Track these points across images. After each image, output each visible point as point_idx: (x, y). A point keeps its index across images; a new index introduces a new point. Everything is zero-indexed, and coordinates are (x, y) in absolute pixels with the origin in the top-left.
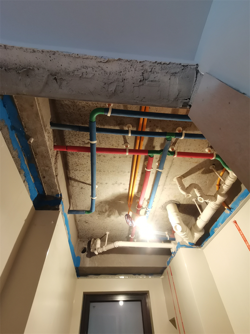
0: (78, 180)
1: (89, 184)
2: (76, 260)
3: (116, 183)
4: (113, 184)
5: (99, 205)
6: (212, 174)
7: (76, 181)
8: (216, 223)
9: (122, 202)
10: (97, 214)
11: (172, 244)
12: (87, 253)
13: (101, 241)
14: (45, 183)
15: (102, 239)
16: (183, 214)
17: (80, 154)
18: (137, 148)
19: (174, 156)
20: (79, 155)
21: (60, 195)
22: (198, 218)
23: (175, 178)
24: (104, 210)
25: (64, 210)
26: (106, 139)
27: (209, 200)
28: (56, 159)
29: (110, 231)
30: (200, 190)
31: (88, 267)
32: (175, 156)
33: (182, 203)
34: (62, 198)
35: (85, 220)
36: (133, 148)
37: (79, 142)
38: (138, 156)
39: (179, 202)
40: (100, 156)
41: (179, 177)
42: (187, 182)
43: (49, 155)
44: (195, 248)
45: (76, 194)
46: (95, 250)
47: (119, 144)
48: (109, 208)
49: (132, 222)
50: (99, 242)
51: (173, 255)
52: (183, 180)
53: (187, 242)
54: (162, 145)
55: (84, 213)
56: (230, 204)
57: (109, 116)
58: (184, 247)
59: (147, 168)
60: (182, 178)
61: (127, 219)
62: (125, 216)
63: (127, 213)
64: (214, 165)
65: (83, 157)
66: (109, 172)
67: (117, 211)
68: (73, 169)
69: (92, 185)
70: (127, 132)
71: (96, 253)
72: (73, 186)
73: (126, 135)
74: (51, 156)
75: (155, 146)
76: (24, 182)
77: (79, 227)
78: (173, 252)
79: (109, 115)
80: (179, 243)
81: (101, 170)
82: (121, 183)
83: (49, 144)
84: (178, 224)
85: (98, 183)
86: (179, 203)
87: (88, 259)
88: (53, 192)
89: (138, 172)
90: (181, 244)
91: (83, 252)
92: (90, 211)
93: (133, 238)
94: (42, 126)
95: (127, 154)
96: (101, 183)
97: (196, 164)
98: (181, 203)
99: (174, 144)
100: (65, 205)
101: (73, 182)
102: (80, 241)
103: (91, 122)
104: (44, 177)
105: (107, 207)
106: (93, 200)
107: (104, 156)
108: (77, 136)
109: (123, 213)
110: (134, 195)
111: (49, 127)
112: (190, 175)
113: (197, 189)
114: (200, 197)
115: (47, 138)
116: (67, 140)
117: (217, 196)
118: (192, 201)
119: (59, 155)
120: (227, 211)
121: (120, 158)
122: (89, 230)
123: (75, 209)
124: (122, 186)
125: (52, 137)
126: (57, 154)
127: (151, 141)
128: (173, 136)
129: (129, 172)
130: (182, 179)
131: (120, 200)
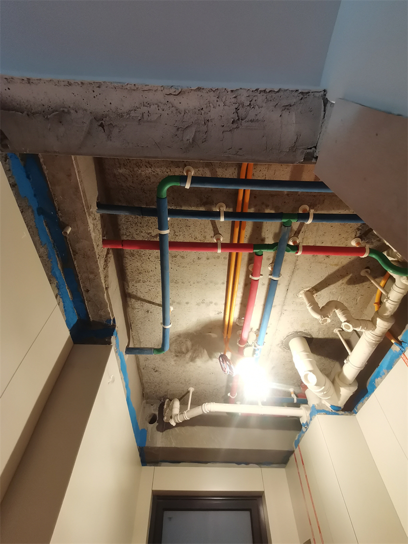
0: (142, 297)
1: (159, 305)
2: (140, 435)
3: (203, 303)
4: (198, 304)
5: (176, 340)
6: (366, 284)
7: (138, 299)
8: (377, 370)
9: (214, 335)
10: (173, 356)
11: (301, 409)
12: (157, 424)
13: (180, 404)
14: (89, 301)
15: (183, 399)
16: (319, 357)
17: (144, 254)
18: (236, 241)
19: (297, 252)
20: (142, 257)
21: (112, 322)
22: (345, 361)
23: (302, 292)
24: (184, 350)
25: (118, 346)
26: (184, 228)
27: (362, 328)
28: (105, 261)
29: (195, 385)
30: (345, 310)
31: (160, 447)
32: (300, 253)
33: (316, 337)
34: (115, 325)
35: (154, 367)
36: (228, 241)
37: (142, 234)
38: (237, 254)
39: (310, 335)
40: (175, 257)
41: (308, 291)
42: (323, 298)
43: (95, 253)
44: (342, 414)
45: (138, 322)
46: (171, 418)
47: (205, 237)
48: (193, 345)
49: (230, 368)
50: (177, 404)
51: (304, 429)
52: (315, 296)
53: (328, 405)
54: (276, 236)
55: (151, 353)
56: (400, 335)
57: (188, 188)
58: (323, 413)
59: (252, 275)
60: (314, 292)
61: (222, 363)
62: (220, 357)
63: (222, 353)
64: (368, 268)
65: (149, 258)
66: (192, 283)
67: (205, 352)
68: (133, 280)
69: (164, 306)
70: (217, 215)
71: (173, 424)
72: (133, 308)
73: (216, 220)
74: (97, 257)
75: (265, 238)
76: (56, 297)
77: (145, 379)
78: (305, 423)
79: (188, 186)
80: (314, 406)
81: (178, 281)
82: (211, 303)
83: (95, 237)
84: (310, 371)
85: (174, 302)
86: (312, 336)
87: (159, 434)
88: (101, 316)
89: (239, 283)
90: (318, 408)
91: (151, 422)
92: (161, 350)
93: (234, 399)
94: (84, 206)
95: (219, 251)
96: (179, 303)
97: (336, 268)
98: (314, 336)
99: (297, 233)
100: (120, 338)
101: (133, 300)
102: (147, 403)
103: (159, 199)
104: (87, 291)
105: (189, 344)
106: (166, 330)
107: (183, 257)
108: (139, 225)
109: (216, 355)
110: (233, 322)
111: (94, 208)
112: (327, 287)
113: (340, 309)
114: (346, 323)
115: (91, 226)
116: (123, 231)
117: (376, 320)
118: (333, 333)
119: (111, 255)
120: (395, 348)
121: (208, 259)
122: (161, 384)
123: (137, 346)
124: (212, 306)
125: (99, 226)
126: (108, 253)
127: (257, 229)
128: (294, 218)
129: (223, 283)
130: (314, 294)
131: (210, 332)
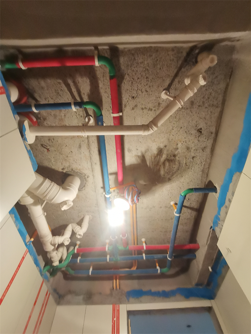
3: (151, 208)
96: (166, 207)
131: (145, 185)
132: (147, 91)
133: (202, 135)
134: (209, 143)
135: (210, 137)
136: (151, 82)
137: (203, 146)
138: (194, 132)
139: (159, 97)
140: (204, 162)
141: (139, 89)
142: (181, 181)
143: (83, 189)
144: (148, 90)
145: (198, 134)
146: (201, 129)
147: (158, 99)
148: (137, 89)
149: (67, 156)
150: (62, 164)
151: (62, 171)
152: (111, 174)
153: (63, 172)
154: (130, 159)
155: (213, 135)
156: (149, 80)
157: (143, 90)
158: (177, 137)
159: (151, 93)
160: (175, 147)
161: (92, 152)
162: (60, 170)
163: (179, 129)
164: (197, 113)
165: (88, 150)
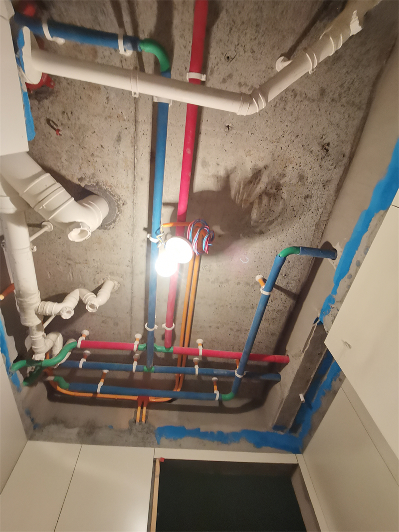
3: (222, 283)
4: (227, 281)
66: (229, 306)
82: (213, 282)
96: (248, 284)
132: (253, 52)
133: (328, 156)
134: (336, 174)
135: (340, 163)
136: (263, 36)
137: (325, 178)
138: (316, 148)
139: (272, 68)
140: (322, 208)
141: (240, 45)
142: (279, 238)
143: (112, 226)
144: (255, 48)
145: (322, 153)
146: (328, 144)
147: (270, 70)
148: (236, 43)
149: (92, 155)
150: (80, 168)
151: (78, 182)
152: (166, 204)
153: (80, 185)
154: (204, 181)
155: (346, 160)
156: (261, 31)
157: (248, 47)
158: (287, 152)
159: (259, 56)
160: (280, 171)
161: (139, 155)
162: (76, 181)
163: (293, 138)
164: (328, 113)
165: (133, 149)
